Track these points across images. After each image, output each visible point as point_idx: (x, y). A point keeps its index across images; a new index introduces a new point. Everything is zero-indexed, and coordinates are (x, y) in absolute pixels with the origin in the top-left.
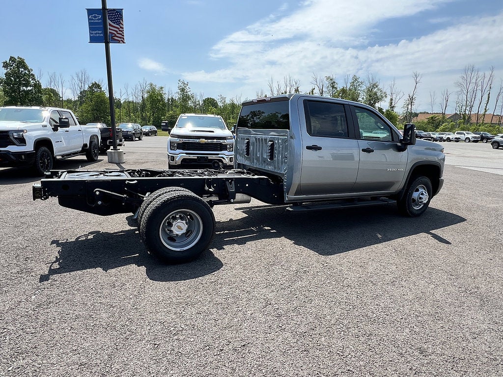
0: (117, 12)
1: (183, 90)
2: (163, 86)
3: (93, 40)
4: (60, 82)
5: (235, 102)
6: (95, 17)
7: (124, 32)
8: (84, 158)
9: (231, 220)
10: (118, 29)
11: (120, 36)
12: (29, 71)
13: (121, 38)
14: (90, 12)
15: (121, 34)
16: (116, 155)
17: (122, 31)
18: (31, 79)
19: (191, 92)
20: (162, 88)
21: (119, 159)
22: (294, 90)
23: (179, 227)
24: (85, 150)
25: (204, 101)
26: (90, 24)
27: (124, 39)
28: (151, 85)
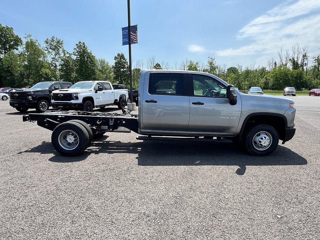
0: (135, 27)
1: (211, 63)
2: (198, 62)
3: (124, 44)
4: (141, 65)
5: (250, 69)
6: (125, 31)
7: (138, 37)
8: (117, 107)
9: (120, 142)
10: (135, 36)
11: (136, 40)
12: (125, 60)
13: (136, 41)
14: (123, 29)
15: (136, 39)
16: (131, 106)
17: (136, 37)
18: (126, 65)
19: (216, 65)
20: (197, 63)
21: (132, 108)
22: (302, 56)
23: (71, 139)
24: (116, 102)
25: (228, 70)
26: (123, 35)
27: (137, 41)
28: (191, 62)
